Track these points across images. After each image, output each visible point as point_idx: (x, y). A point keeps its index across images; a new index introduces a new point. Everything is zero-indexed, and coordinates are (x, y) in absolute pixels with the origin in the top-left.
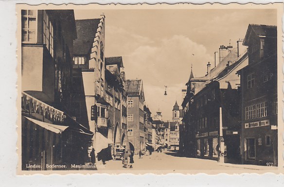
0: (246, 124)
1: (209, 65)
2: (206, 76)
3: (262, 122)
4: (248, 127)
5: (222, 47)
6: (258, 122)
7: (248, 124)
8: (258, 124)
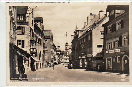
0: (107, 51)
1: (85, 23)
2: (84, 28)
3: (115, 50)
4: (108, 53)
5: (91, 15)
6: (113, 50)
7: (108, 51)
8: (114, 51)
